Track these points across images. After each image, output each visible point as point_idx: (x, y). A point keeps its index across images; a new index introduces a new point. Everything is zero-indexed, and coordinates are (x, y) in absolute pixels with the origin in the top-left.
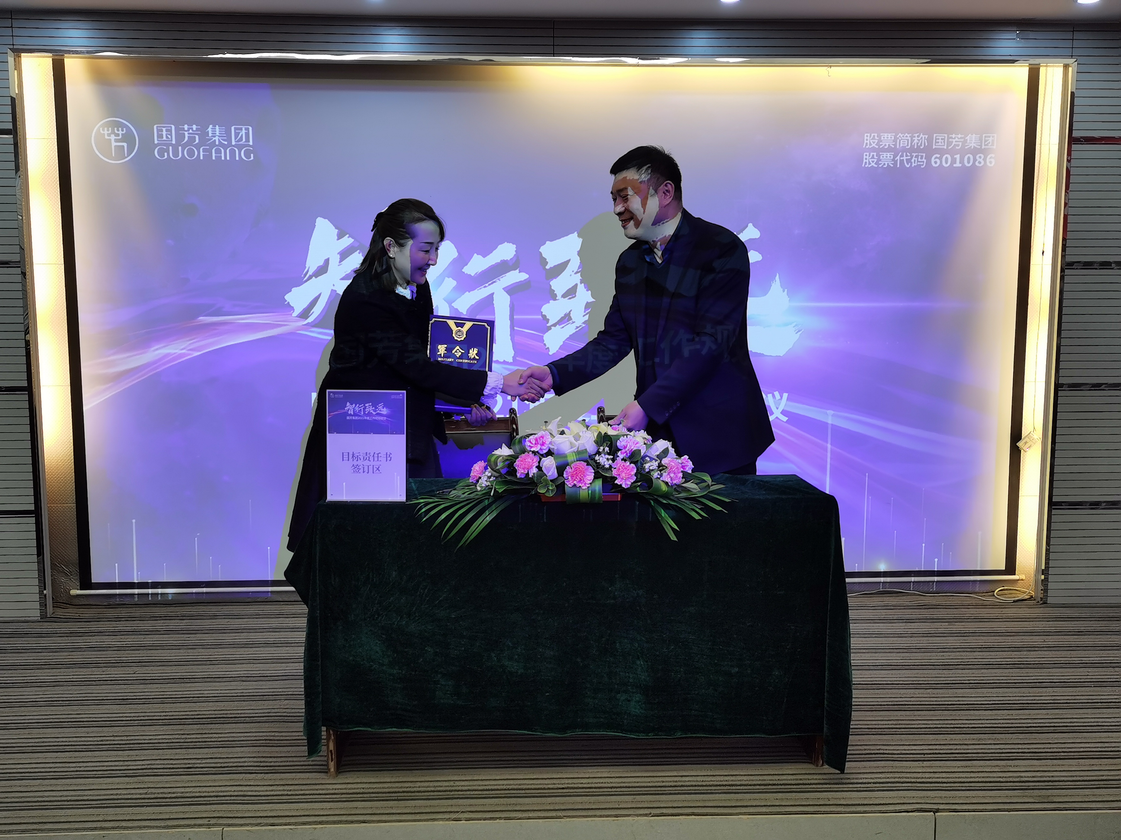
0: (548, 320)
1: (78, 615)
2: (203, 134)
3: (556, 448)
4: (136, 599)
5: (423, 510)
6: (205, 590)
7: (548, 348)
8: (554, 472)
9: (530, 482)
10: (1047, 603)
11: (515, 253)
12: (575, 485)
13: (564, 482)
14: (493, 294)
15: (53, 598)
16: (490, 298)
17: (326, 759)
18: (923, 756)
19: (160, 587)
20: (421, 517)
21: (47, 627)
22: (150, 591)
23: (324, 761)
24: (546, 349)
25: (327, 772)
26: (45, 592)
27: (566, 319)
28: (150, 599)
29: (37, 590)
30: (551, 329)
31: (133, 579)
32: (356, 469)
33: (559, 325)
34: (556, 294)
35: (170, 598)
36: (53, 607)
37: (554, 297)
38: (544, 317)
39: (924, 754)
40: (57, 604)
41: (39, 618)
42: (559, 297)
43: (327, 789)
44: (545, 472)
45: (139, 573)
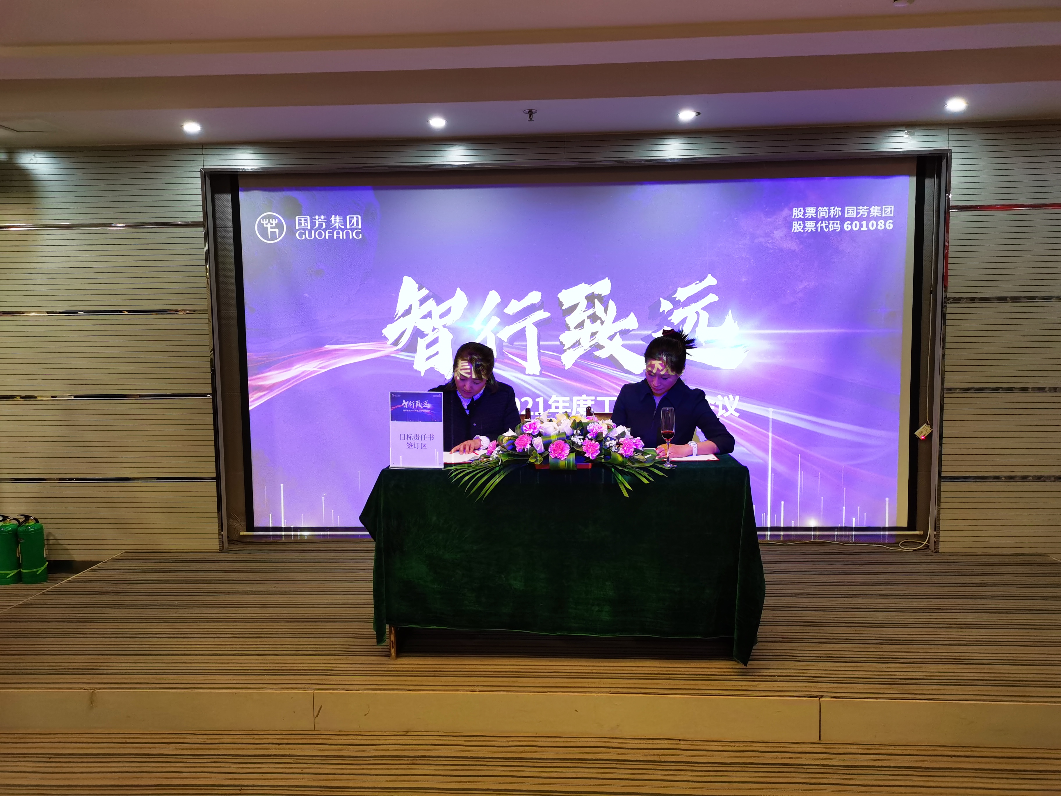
0: (564, 345)
1: (244, 549)
2: (328, 222)
3: (543, 431)
4: (284, 539)
5: (453, 474)
6: (329, 533)
7: (564, 365)
8: (542, 448)
9: (525, 455)
10: (939, 552)
11: (541, 298)
12: (556, 457)
13: (549, 454)
14: (525, 327)
15: (228, 537)
16: (523, 330)
17: (388, 647)
18: (819, 658)
19: (299, 530)
20: (452, 479)
21: (222, 556)
22: (292, 533)
23: (388, 649)
24: (563, 365)
25: (389, 656)
26: (222, 533)
27: (577, 344)
28: (293, 538)
29: (217, 531)
30: (566, 351)
31: (281, 524)
32: (410, 445)
33: (572, 348)
34: (569, 327)
35: (306, 538)
36: (228, 543)
37: (568, 329)
38: (561, 343)
39: (820, 657)
40: (230, 541)
41: (218, 550)
42: (572, 328)
43: (388, 668)
44: (536, 448)
45: (285, 521)
